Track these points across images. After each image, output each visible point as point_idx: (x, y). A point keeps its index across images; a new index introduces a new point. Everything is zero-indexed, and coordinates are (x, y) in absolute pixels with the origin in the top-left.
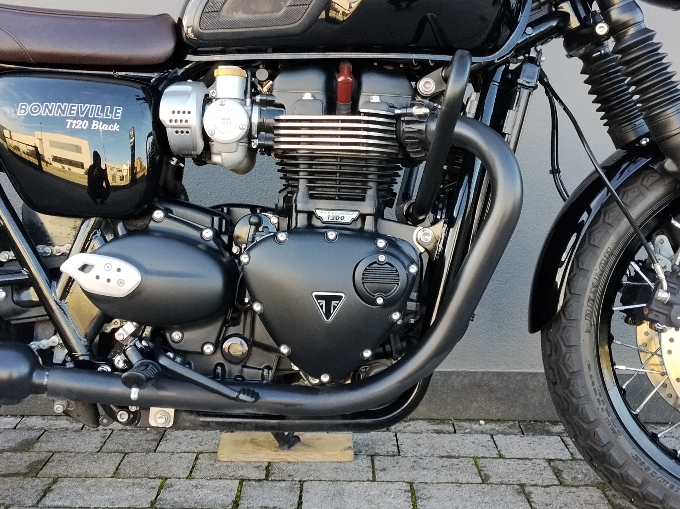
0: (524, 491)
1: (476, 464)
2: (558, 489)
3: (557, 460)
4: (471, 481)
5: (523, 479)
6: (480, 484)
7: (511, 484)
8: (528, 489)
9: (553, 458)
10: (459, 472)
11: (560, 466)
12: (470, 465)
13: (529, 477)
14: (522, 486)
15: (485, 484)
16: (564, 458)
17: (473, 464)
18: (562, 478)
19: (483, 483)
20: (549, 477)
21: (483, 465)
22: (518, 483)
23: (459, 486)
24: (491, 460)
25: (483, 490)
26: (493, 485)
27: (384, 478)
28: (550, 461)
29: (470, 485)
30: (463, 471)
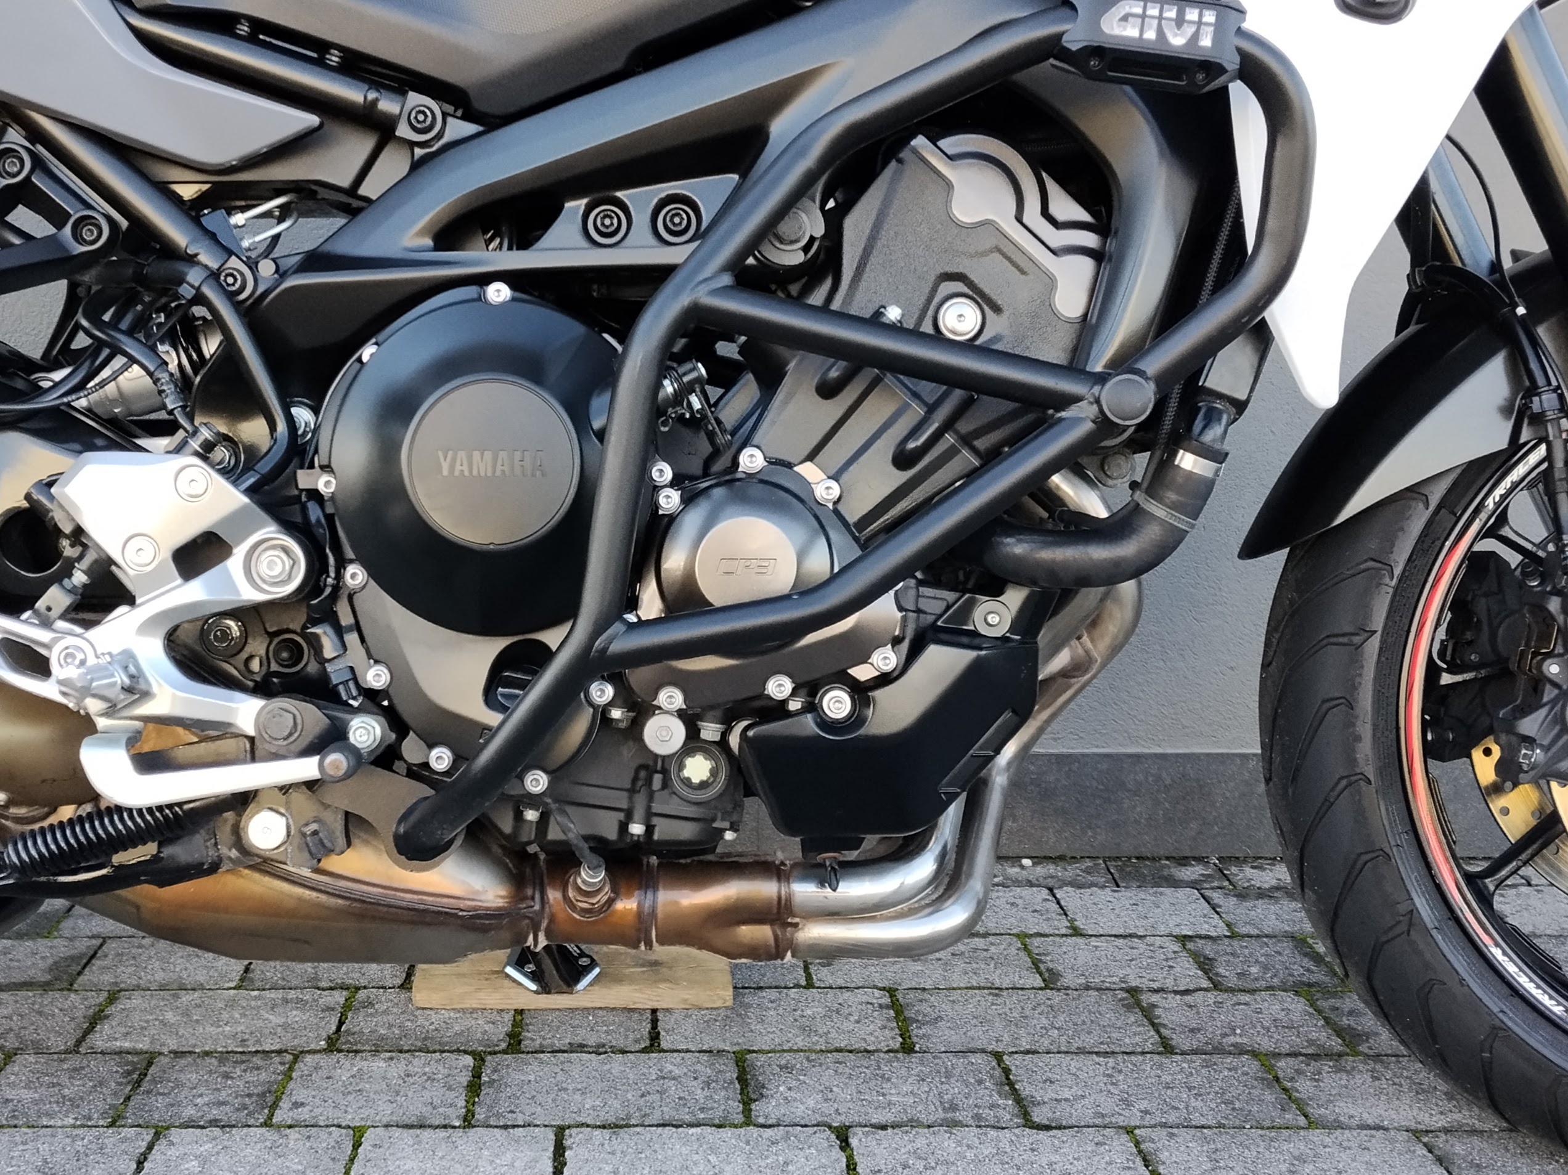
0: (1138, 1003)
1: (1026, 948)
2: (1211, 997)
3: (1200, 937)
4: (1021, 983)
5: (1131, 977)
6: (1041, 989)
7: (1108, 989)
8: (1146, 999)
9: (1190, 933)
10: (992, 965)
11: (1208, 949)
12: (1013, 951)
13: (1144, 974)
14: (1133, 991)
15: (1052, 989)
16: (1214, 934)
17: (1018, 949)
18: (1217, 974)
19: (1046, 987)
20: (1187, 972)
21: (1041, 951)
22: (1124, 985)
23: (996, 995)
24: (1057, 939)
25: (1049, 1002)
26: (1069, 992)
27: (830, 981)
28: (1184, 939)
29: (1020, 992)
30: (998, 962)
